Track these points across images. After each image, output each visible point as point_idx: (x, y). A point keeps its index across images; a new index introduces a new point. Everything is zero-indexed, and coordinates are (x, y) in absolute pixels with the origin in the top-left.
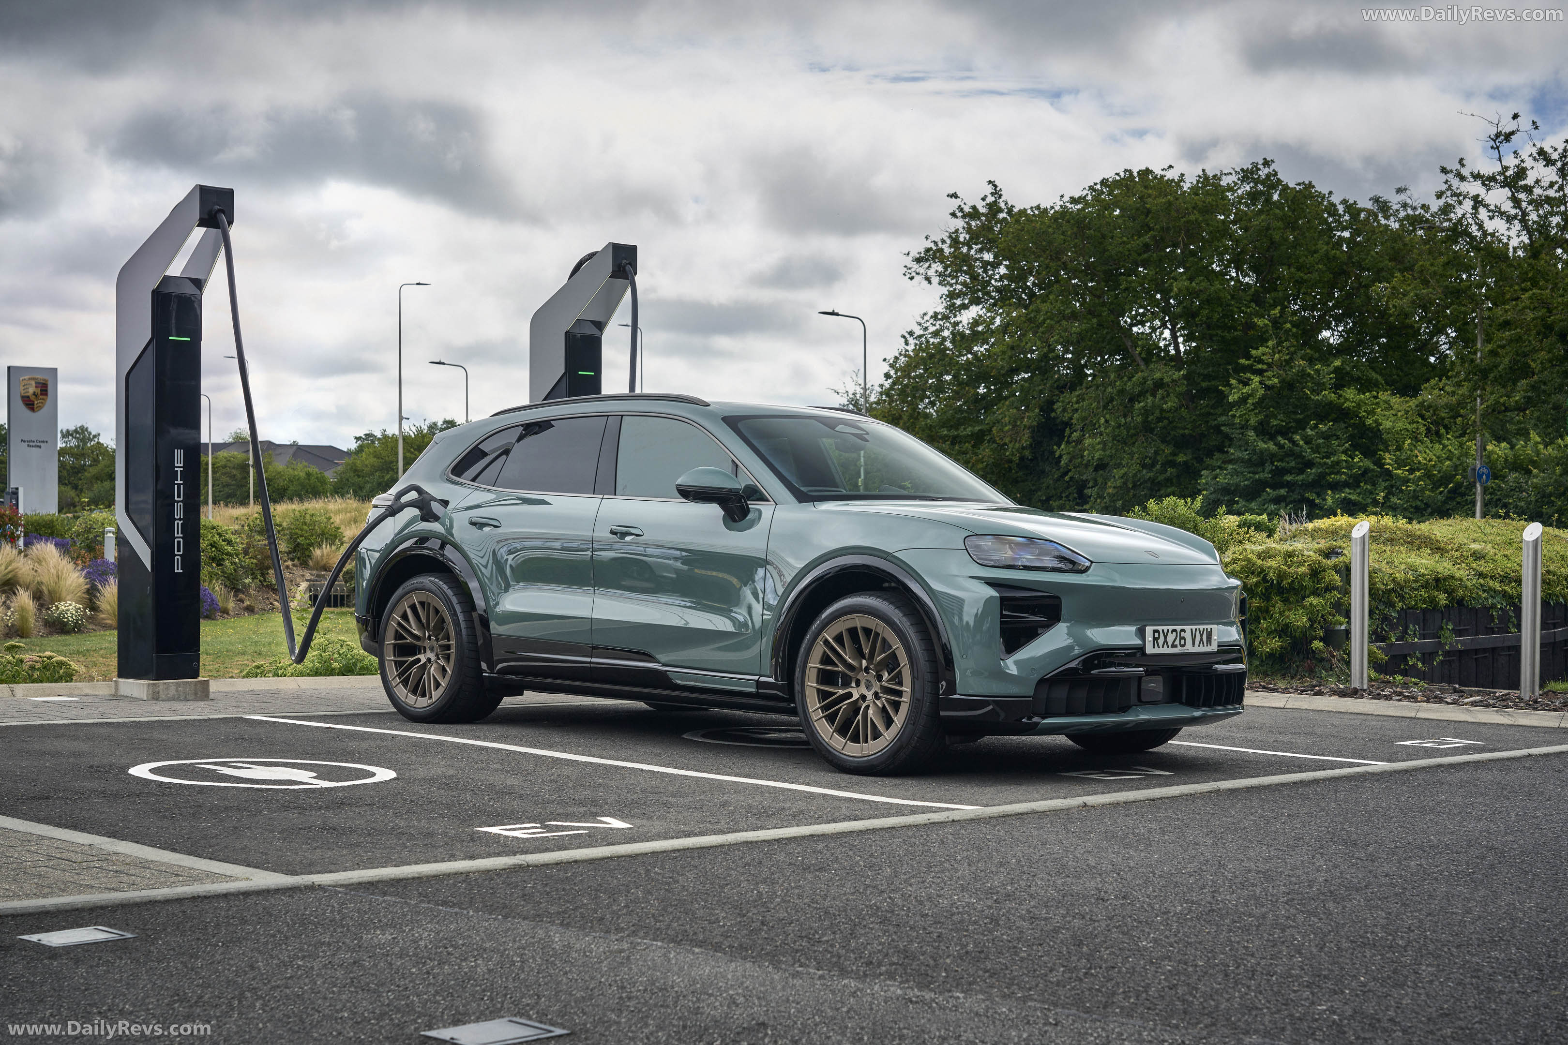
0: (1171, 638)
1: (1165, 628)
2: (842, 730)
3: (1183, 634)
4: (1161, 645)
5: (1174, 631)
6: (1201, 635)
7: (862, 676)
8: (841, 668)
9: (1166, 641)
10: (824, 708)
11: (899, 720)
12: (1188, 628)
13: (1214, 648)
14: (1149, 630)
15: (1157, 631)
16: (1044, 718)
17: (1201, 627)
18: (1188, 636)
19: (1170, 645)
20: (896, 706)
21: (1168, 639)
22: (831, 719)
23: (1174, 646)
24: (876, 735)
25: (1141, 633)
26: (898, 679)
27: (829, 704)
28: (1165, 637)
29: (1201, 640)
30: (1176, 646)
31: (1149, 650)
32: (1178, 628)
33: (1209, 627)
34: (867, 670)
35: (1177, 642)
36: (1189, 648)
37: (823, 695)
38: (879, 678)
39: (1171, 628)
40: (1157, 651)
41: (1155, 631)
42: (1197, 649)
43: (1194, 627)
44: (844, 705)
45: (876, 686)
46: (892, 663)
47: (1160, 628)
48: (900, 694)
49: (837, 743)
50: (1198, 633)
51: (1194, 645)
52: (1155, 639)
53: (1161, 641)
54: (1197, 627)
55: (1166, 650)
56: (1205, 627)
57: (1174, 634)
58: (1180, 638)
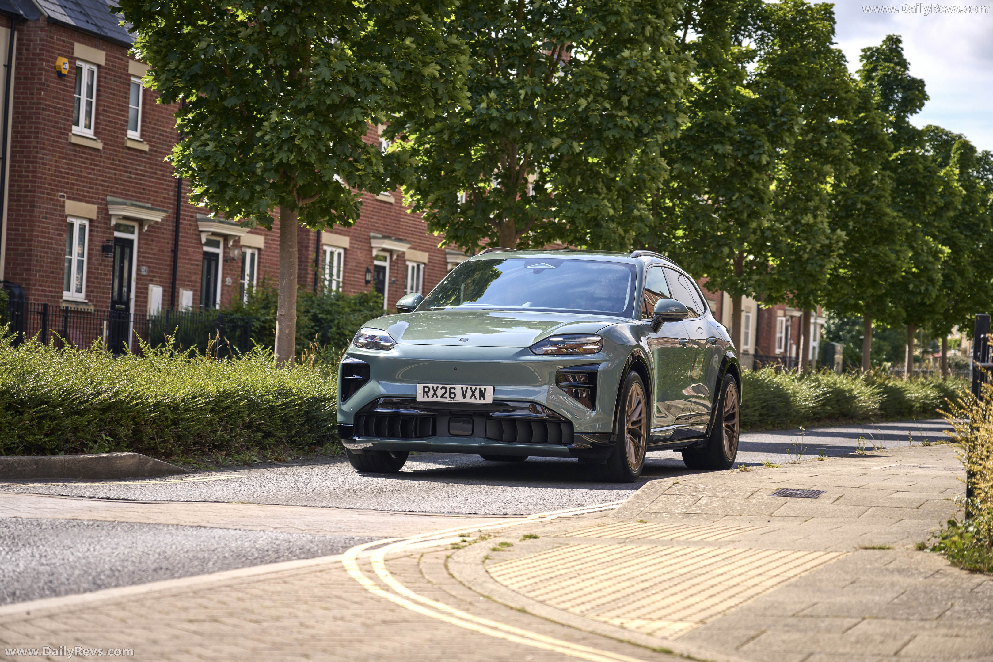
0: (440, 392)
1: (435, 386)
3: (452, 390)
4: (430, 396)
5: (443, 388)
6: (473, 392)
9: (435, 393)
12: (458, 388)
13: (489, 399)
14: (420, 386)
15: (428, 387)
17: (473, 387)
18: (458, 391)
19: (439, 396)
21: (437, 392)
23: (442, 397)
25: (413, 388)
28: (435, 391)
29: (473, 394)
30: (446, 398)
31: (419, 398)
32: (448, 386)
33: (482, 388)
35: (447, 395)
36: (459, 399)
39: (441, 386)
40: (426, 399)
41: (424, 387)
42: (468, 401)
43: (465, 387)
47: (430, 386)
50: (469, 390)
51: (464, 398)
52: (425, 393)
53: (431, 393)
54: (469, 387)
55: (435, 400)
56: (478, 387)
57: (444, 390)
58: (450, 393)
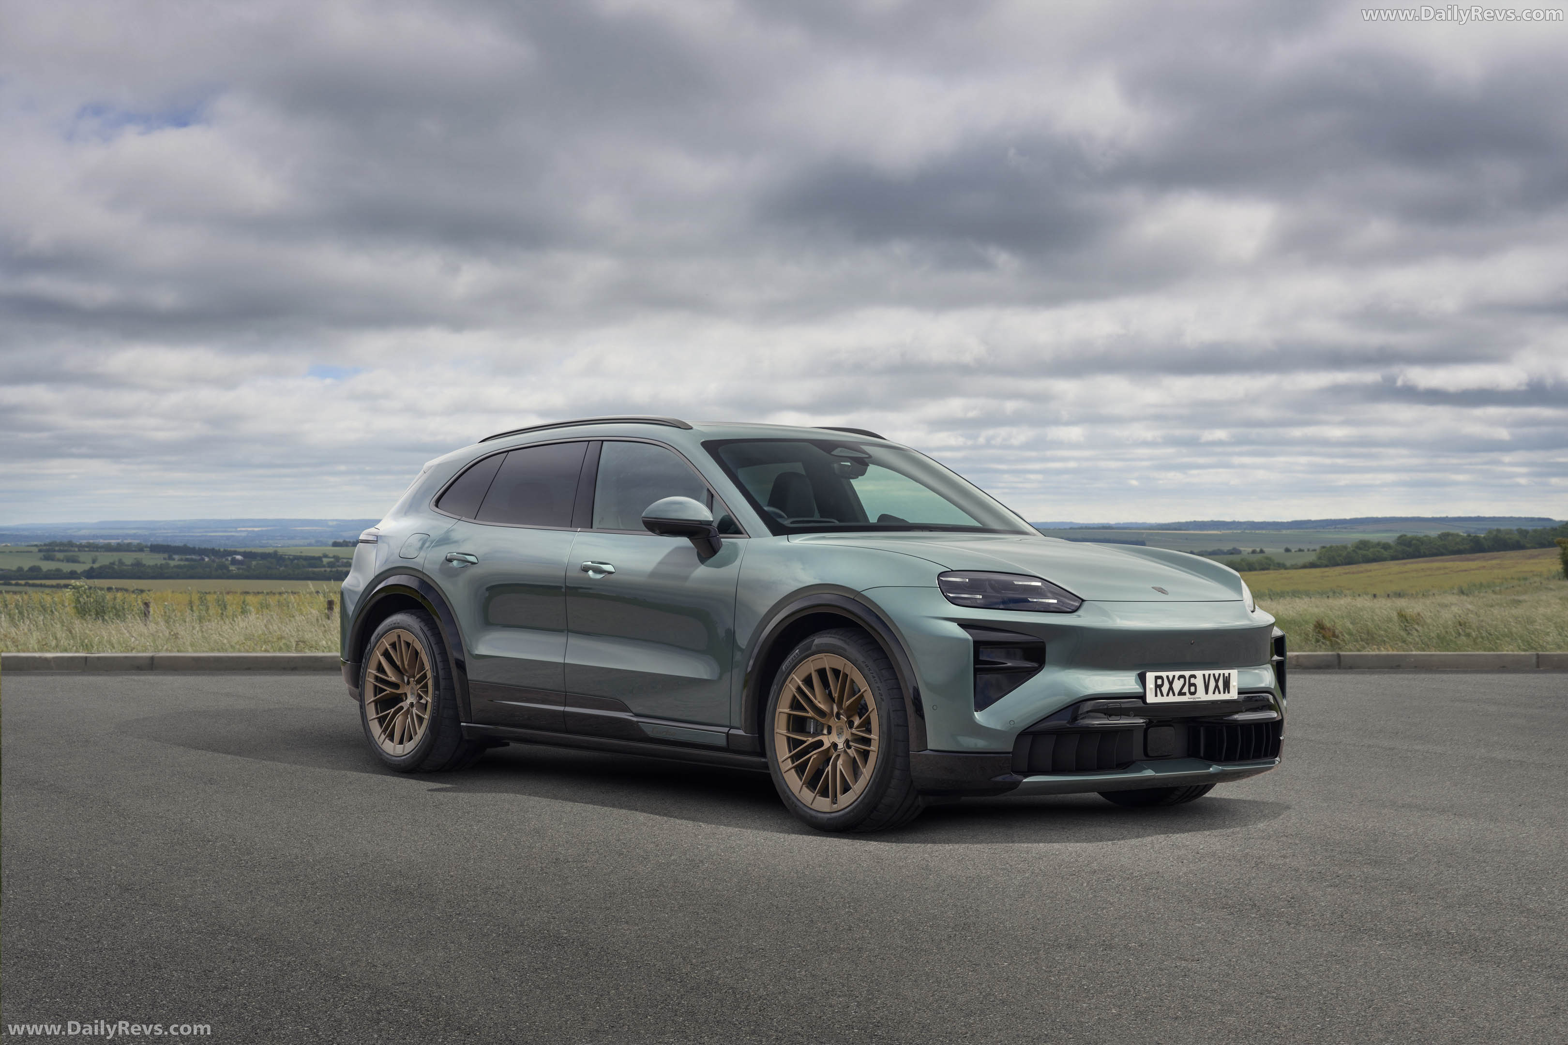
0: (1177, 685)
1: (1171, 674)
2: (812, 784)
3: (1193, 680)
4: (1165, 693)
5: (1180, 677)
6: (1217, 681)
7: (833, 722)
8: (811, 714)
9: (1171, 689)
10: (793, 758)
11: (867, 772)
12: (1199, 674)
13: (1233, 695)
14: (1150, 676)
15: (1161, 678)
16: (1026, 777)
17: (1217, 672)
18: (1199, 682)
19: (1176, 691)
20: (865, 755)
21: (1174, 686)
22: (800, 770)
23: (1181, 693)
24: (846, 789)
25: (1142, 679)
26: (866, 725)
27: (799, 753)
28: (1171, 683)
29: (1217, 686)
30: (1185, 694)
31: (1151, 699)
32: (1187, 674)
33: (1226, 672)
34: (838, 716)
35: (1186, 690)
36: (1201, 696)
37: (793, 743)
38: (851, 724)
39: (1177, 674)
40: (1160, 699)
41: (1157, 678)
42: (1211, 697)
43: (1207, 673)
44: (814, 755)
45: (847, 735)
46: (860, 708)
47: (1164, 674)
48: (867, 741)
49: (806, 796)
50: (1212, 679)
51: (1207, 693)
52: (1158, 687)
53: (1165, 689)
54: (1212, 672)
55: (1171, 699)
56: (1221, 672)
57: (1182, 680)
58: (1191, 685)
